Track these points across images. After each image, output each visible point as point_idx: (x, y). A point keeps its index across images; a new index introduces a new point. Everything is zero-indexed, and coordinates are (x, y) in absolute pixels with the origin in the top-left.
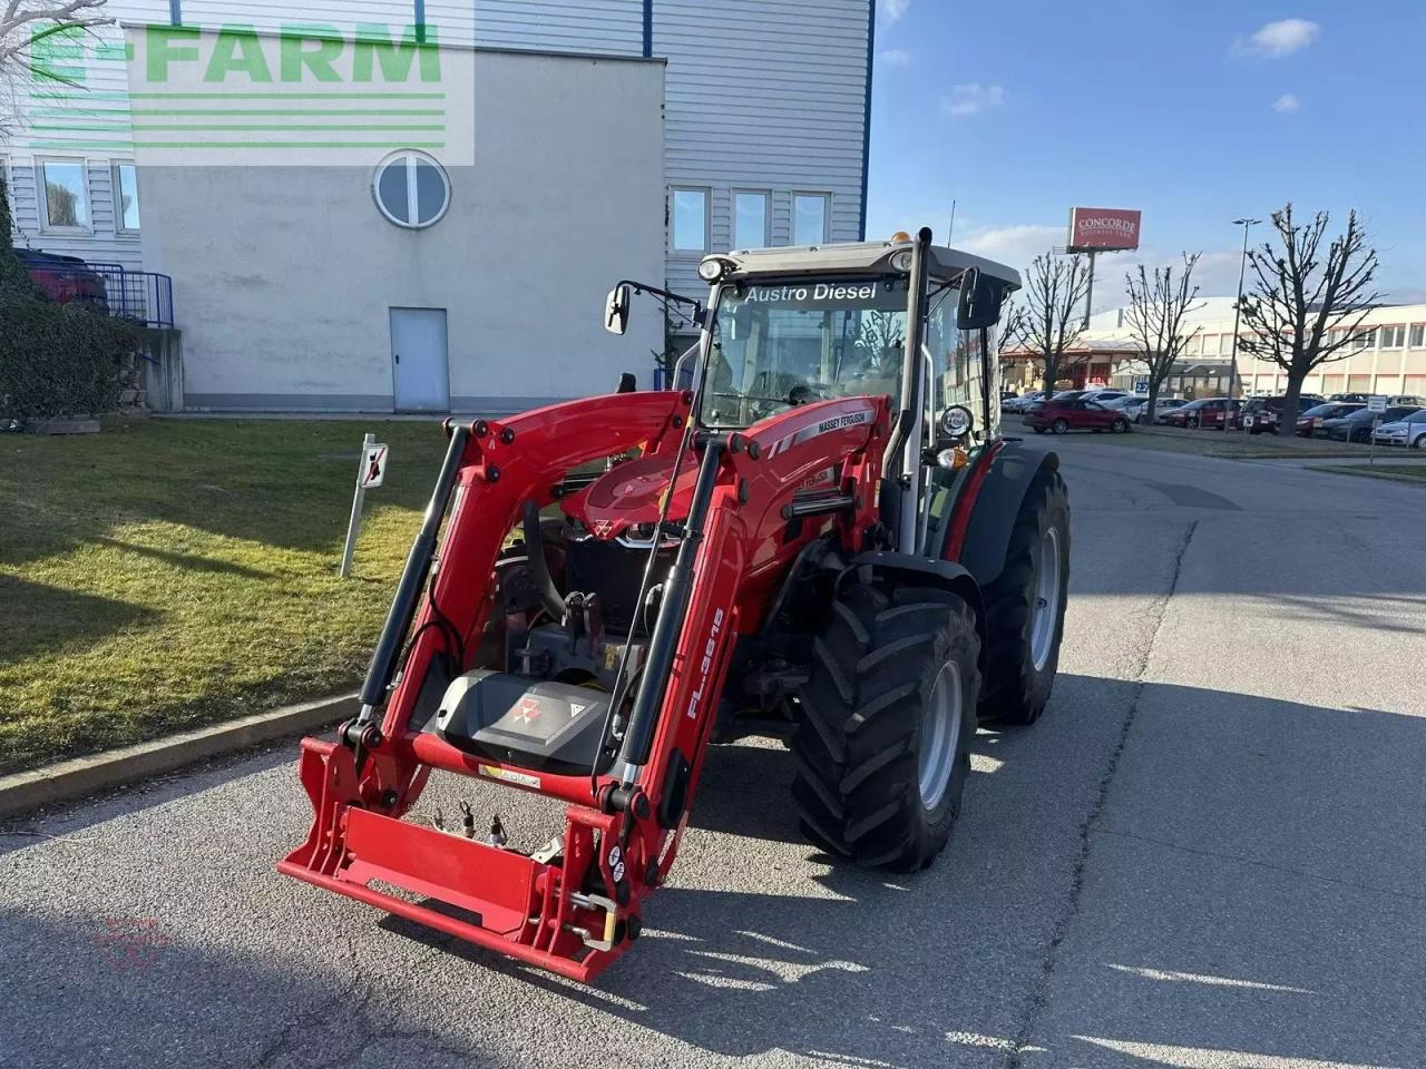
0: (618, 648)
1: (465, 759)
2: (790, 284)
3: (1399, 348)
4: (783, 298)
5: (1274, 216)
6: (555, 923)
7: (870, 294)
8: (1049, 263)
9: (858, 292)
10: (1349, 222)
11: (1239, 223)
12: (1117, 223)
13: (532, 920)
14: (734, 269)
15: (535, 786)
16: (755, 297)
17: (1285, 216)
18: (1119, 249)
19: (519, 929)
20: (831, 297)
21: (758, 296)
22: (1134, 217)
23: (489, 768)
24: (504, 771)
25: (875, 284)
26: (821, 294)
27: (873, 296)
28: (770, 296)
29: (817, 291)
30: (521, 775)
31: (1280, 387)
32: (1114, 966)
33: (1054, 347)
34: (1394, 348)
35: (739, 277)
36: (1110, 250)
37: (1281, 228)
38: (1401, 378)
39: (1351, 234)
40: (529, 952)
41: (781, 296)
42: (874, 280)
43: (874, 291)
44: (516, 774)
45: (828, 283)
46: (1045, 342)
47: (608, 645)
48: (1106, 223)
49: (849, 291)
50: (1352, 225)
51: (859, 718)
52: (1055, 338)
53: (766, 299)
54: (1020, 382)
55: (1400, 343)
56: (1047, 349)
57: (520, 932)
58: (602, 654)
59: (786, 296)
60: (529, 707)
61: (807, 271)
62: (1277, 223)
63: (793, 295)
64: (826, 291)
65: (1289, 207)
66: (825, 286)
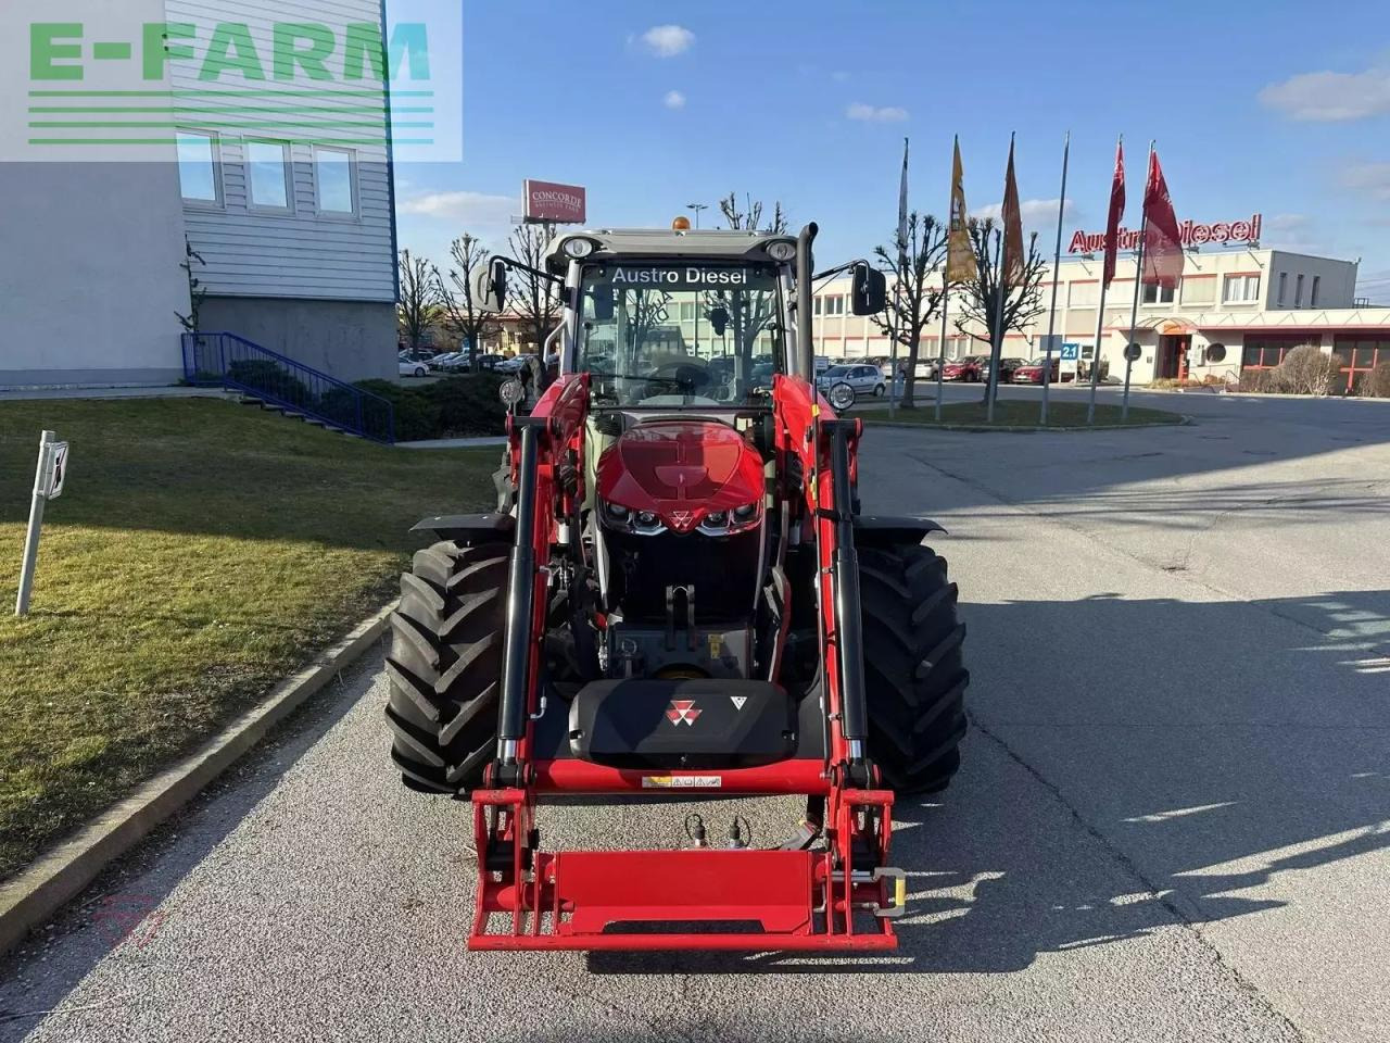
0: (722, 636)
1: (621, 775)
2: (660, 267)
3: (839, 315)
4: (654, 280)
5: (723, 204)
6: (845, 905)
7: (742, 279)
8: (529, 232)
9: (729, 277)
10: (775, 213)
11: (691, 207)
12: (567, 197)
13: (817, 910)
14: (598, 249)
15: (716, 785)
16: (623, 277)
17: (730, 203)
18: (569, 222)
19: (807, 922)
20: (703, 281)
21: (626, 277)
22: (579, 193)
23: (656, 779)
24: (674, 778)
25: (744, 270)
26: (693, 277)
27: (744, 281)
28: (639, 277)
29: (688, 275)
30: (697, 778)
31: (715, 349)
32: (1126, 820)
33: (543, 312)
34: (835, 315)
35: (603, 257)
36: (562, 222)
37: (727, 213)
38: (843, 340)
39: (778, 222)
40: (829, 940)
41: (651, 278)
42: (744, 267)
43: (744, 277)
44: (692, 778)
45: (699, 267)
46: (532, 308)
47: (709, 636)
48: (556, 196)
49: (721, 276)
50: (778, 215)
51: (928, 664)
52: (542, 305)
53: (636, 280)
54: (498, 345)
55: (840, 311)
56: (537, 314)
57: (810, 924)
58: (704, 644)
59: (657, 277)
60: (686, 708)
61: (680, 255)
62: (725, 210)
63: (665, 277)
64: (698, 275)
65: (732, 196)
66: (696, 270)
